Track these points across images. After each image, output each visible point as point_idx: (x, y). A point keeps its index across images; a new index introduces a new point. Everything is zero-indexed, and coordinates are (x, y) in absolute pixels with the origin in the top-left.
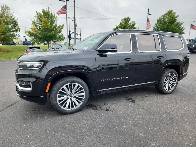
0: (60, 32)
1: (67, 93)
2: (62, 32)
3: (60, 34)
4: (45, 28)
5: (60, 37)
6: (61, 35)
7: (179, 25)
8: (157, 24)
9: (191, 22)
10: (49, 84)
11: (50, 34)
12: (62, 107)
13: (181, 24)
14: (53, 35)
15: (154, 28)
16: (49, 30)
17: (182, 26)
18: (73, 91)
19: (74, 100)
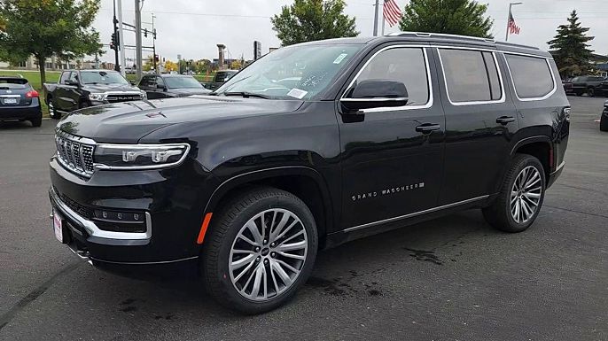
0: (85, 23)
1: (255, 244)
2: (93, 24)
3: (88, 31)
4: (30, 8)
5: (86, 42)
6: (91, 33)
7: (474, 12)
8: (412, 8)
9: (511, 4)
10: (209, 216)
11: (49, 29)
12: (242, 292)
13: (483, 9)
14: (63, 34)
15: (403, 18)
16: (47, 16)
17: (484, 17)
18: (274, 236)
19: (275, 264)
